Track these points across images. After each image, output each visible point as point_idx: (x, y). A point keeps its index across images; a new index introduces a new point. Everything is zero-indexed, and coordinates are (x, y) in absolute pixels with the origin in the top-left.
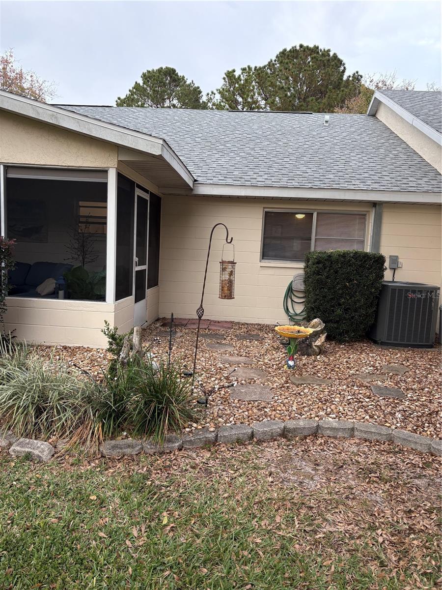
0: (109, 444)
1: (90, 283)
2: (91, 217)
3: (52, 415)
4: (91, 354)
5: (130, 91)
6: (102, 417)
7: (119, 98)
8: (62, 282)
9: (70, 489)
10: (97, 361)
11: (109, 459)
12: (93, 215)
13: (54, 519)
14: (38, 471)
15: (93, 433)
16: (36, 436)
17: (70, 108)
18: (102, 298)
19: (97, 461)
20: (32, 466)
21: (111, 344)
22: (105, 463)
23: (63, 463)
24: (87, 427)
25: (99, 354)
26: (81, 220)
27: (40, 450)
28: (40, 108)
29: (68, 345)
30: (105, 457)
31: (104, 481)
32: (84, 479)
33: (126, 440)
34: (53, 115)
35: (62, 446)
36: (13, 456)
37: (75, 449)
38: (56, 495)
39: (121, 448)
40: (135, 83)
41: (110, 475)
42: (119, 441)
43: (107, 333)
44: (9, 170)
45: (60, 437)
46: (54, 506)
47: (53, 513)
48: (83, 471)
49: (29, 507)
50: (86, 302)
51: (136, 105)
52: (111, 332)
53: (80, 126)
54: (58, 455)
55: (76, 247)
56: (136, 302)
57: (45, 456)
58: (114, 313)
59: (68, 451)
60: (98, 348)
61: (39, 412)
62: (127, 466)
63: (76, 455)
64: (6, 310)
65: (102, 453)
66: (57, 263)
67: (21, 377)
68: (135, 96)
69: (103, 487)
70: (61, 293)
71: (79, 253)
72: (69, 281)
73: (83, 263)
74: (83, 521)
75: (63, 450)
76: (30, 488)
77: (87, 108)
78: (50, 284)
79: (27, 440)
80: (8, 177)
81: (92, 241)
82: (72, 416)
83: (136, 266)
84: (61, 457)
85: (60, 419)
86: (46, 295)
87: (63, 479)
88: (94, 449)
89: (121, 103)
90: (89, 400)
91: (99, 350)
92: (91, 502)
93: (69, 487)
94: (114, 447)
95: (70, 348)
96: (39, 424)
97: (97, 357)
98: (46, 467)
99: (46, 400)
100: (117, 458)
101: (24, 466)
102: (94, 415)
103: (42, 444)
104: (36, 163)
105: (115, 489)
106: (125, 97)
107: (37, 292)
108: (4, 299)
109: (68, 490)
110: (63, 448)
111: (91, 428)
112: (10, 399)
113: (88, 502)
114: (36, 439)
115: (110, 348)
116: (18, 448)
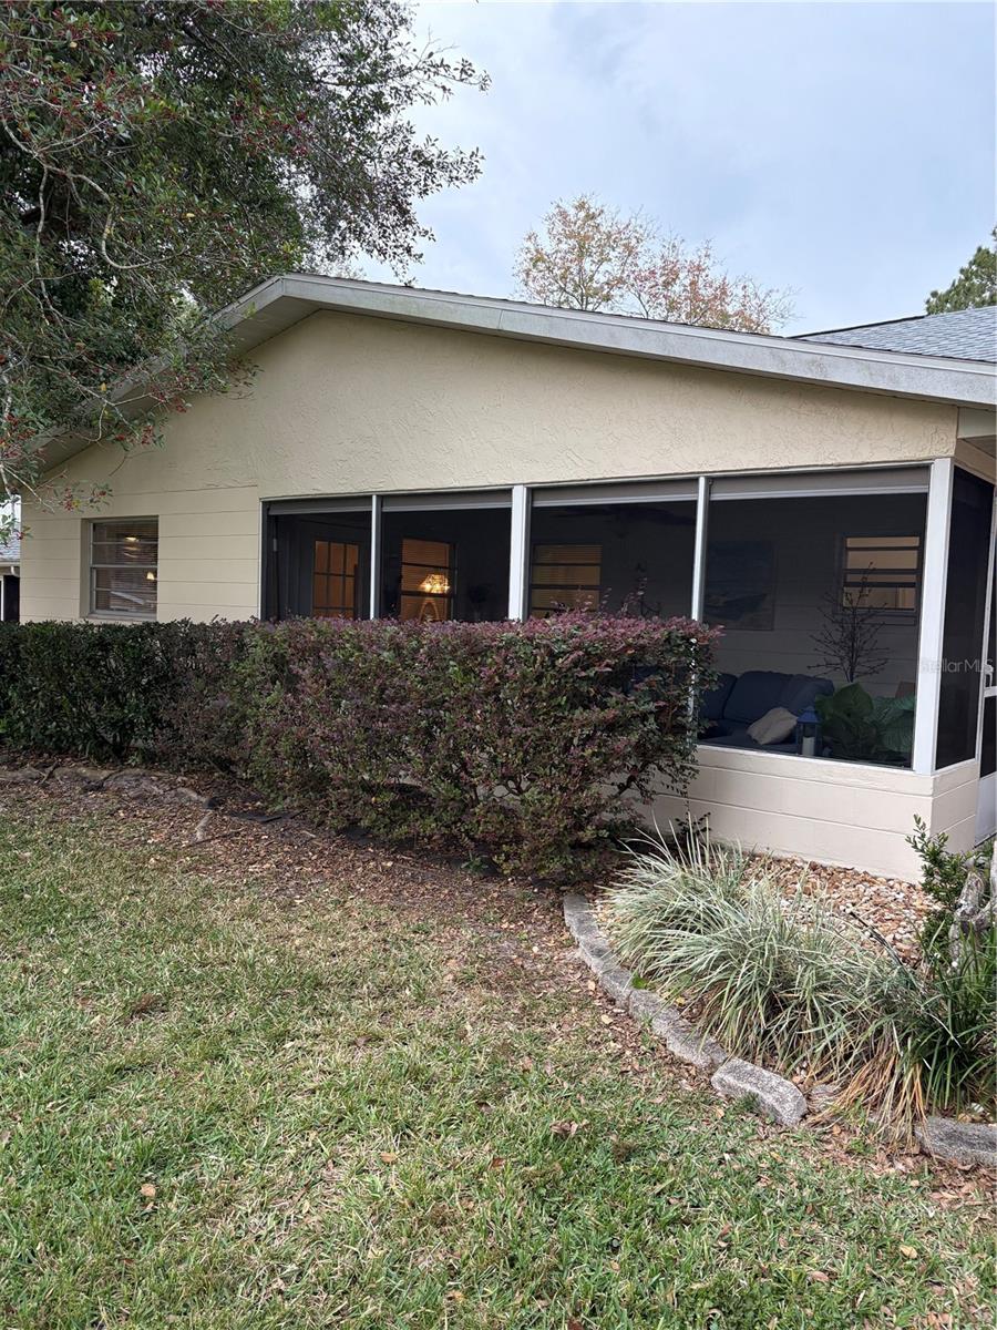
0: (939, 1126)
1: (874, 724)
2: (874, 571)
3: (800, 1022)
4: (874, 889)
5: (962, 271)
6: (922, 1055)
7: (934, 294)
8: (810, 718)
9: (850, 1211)
10: (890, 909)
11: (940, 1163)
12: (878, 567)
13: (818, 1273)
14: (773, 1143)
15: (899, 1087)
16: (764, 1061)
17: (828, 338)
18: (903, 760)
19: (909, 1161)
20: (761, 1129)
21: (929, 873)
22: (930, 1172)
23: (828, 1142)
24: (883, 1069)
25: (894, 893)
26: (850, 578)
27: (776, 1095)
28: (787, 353)
29: (819, 861)
30: (928, 1156)
31: (931, 1215)
32: (880, 1196)
33: (982, 1127)
34: (813, 362)
35: (826, 1099)
36: (719, 1094)
37: (855, 1116)
38: (818, 1216)
39: (972, 1145)
40: (975, 252)
41: (945, 1205)
42: (963, 1123)
43: (919, 846)
44: (716, 486)
45: (818, 1075)
46: (815, 1240)
47: (815, 1258)
48: (877, 1177)
49: (762, 1224)
50: (866, 767)
51: (978, 299)
52: (930, 845)
53: (871, 374)
54: (817, 1118)
55: (837, 641)
56: (984, 773)
57: (789, 1112)
58: (931, 798)
59: (839, 1115)
60: (889, 877)
61: (774, 1007)
62: (988, 1194)
63: (858, 1130)
64: (697, 771)
65: (922, 1144)
66: (791, 676)
67: (736, 922)
68: (975, 281)
69: (929, 1232)
70: (809, 743)
71: (842, 653)
72: (827, 718)
73: (852, 674)
74: (888, 1301)
75: (827, 1111)
76: (759, 1179)
77: (865, 332)
78: (781, 721)
79: (750, 1067)
80: (712, 499)
81: (873, 625)
82: (848, 1034)
83: (988, 685)
84: (823, 1125)
85: (820, 1036)
86: (771, 744)
87: (832, 1181)
88: (902, 1127)
89: (940, 304)
90: (886, 1004)
91: (891, 883)
92: (905, 1261)
93: (847, 1204)
94: (952, 1137)
95: (825, 869)
96: (771, 1037)
97: (890, 898)
98: (791, 1140)
99: (788, 984)
100: (961, 1167)
101: (743, 1124)
102: (903, 1044)
103: (781, 1084)
104: (770, 466)
105: (961, 1247)
106: (949, 288)
107: (750, 736)
108: (694, 749)
109: (844, 1212)
110: (826, 1107)
111: (892, 1074)
112: (715, 967)
113: (897, 1258)
114: (764, 1067)
115: (928, 883)
116: (730, 1079)
